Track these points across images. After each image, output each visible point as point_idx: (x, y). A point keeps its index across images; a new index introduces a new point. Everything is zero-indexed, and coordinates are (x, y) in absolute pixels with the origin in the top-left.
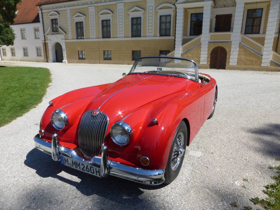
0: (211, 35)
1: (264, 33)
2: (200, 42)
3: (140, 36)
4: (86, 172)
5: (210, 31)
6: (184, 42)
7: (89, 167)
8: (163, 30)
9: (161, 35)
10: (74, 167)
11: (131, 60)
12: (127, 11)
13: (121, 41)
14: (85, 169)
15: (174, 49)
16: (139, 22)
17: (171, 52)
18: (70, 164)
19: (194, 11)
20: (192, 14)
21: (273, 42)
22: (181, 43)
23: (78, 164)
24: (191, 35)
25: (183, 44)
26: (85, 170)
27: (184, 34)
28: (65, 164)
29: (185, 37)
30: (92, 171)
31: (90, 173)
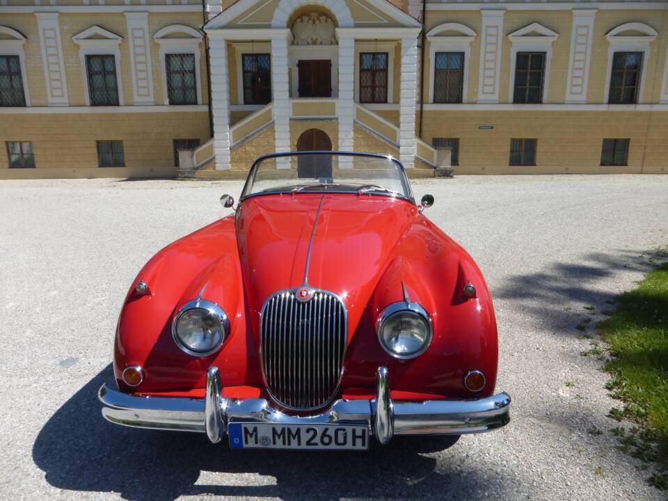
0: (294, 105)
1: (397, 101)
2: (271, 119)
3: (116, 103)
4: (320, 447)
5: (291, 96)
6: (234, 119)
7: (331, 432)
8: (177, 89)
9: (172, 103)
10: (279, 444)
11: (97, 165)
12: (71, 37)
13: (61, 115)
14: (317, 440)
15: (212, 135)
16: (109, 67)
17: (204, 143)
18: (265, 439)
19: (248, 49)
20: (244, 55)
21: (414, 120)
22: (227, 120)
23: (294, 432)
24: (246, 103)
25: (232, 124)
26: (316, 444)
27: (233, 101)
28: (247, 442)
29: (236, 108)
30: (341, 440)
31: (333, 446)
